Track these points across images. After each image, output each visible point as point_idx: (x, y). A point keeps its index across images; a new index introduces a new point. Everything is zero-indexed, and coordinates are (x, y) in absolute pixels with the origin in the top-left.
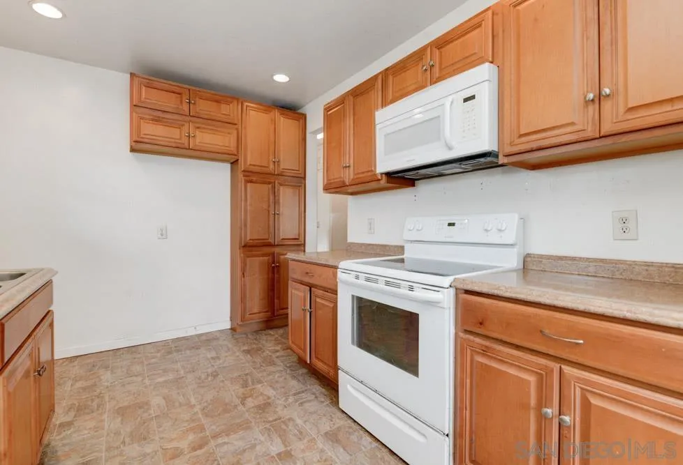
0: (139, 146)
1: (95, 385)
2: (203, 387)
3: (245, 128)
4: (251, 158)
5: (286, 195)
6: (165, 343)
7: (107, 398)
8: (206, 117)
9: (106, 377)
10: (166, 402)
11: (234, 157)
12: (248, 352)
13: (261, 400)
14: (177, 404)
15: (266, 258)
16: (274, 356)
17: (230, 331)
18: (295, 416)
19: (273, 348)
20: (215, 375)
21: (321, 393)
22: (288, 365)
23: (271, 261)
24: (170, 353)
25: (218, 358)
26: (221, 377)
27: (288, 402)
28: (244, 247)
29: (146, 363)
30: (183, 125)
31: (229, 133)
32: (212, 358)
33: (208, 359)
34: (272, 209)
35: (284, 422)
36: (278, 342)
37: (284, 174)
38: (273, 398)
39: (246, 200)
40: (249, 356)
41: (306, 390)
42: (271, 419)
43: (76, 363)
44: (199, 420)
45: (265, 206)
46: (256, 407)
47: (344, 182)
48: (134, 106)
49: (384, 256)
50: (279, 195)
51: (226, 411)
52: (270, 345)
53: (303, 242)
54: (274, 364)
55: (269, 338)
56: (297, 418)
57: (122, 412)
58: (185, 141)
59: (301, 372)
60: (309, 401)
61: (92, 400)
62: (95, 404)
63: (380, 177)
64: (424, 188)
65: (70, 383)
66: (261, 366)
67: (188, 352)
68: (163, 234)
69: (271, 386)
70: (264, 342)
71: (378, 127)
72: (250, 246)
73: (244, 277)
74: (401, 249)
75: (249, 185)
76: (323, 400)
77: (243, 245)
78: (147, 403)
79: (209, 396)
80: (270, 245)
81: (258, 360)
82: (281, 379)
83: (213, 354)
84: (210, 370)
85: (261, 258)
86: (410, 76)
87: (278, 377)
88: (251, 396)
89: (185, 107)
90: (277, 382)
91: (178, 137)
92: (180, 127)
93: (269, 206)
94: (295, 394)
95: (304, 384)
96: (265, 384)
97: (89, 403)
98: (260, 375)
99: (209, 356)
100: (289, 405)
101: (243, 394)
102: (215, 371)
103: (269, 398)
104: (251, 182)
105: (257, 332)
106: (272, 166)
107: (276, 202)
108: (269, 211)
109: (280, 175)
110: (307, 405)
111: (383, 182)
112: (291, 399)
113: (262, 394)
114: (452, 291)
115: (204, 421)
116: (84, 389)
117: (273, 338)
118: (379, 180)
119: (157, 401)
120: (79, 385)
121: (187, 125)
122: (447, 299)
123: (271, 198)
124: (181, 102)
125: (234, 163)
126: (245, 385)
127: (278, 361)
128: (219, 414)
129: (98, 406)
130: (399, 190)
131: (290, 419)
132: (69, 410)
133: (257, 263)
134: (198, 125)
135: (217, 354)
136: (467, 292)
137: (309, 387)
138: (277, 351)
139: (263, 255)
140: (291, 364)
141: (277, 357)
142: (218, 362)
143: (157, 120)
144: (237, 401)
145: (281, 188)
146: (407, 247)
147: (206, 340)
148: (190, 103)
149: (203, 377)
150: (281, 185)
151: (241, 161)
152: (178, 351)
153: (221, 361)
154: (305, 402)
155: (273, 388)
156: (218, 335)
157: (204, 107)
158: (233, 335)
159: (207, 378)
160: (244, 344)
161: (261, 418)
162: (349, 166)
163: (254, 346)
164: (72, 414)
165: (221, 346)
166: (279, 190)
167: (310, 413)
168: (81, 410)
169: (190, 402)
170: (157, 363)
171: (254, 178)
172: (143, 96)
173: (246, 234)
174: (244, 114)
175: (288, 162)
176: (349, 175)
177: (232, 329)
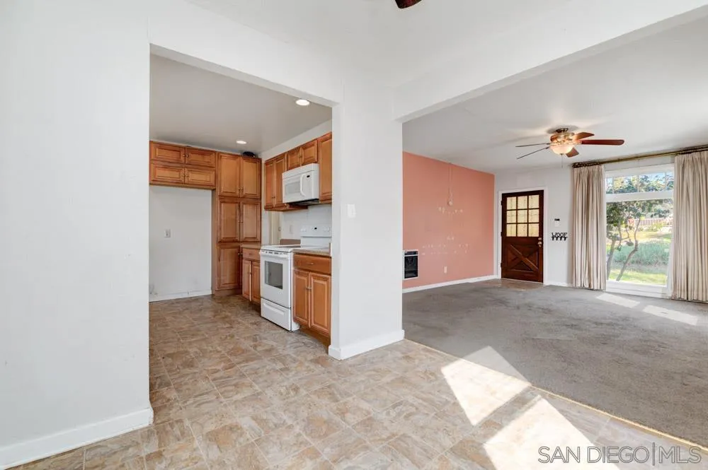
0: (155, 182)
3: (220, 169)
4: (225, 187)
5: (248, 210)
8: (196, 164)
15: (234, 250)
17: (211, 296)
22: (242, 307)
23: (237, 251)
28: (220, 242)
30: (181, 170)
31: (210, 173)
33: (196, 305)
34: (238, 218)
37: (246, 197)
38: (230, 315)
39: (221, 214)
41: (248, 313)
45: (234, 217)
46: (220, 318)
47: (273, 205)
50: (243, 211)
53: (259, 240)
55: (235, 298)
58: (182, 179)
59: (248, 308)
64: (311, 210)
67: (184, 303)
68: (168, 234)
70: (231, 299)
71: (283, 181)
72: (223, 242)
73: (220, 261)
74: (298, 242)
75: (222, 205)
80: (237, 241)
82: (236, 310)
85: (231, 250)
86: (296, 159)
89: (182, 158)
91: (178, 177)
92: (179, 171)
93: (236, 217)
94: (242, 314)
103: (228, 316)
104: (224, 202)
105: (228, 296)
106: (238, 192)
107: (241, 215)
108: (236, 220)
109: (244, 197)
111: (288, 207)
112: (239, 316)
114: (292, 254)
117: (237, 298)
118: (286, 206)
121: (183, 169)
122: (290, 257)
123: (238, 212)
124: (180, 155)
125: (214, 190)
130: (301, 210)
131: (236, 320)
133: (228, 253)
134: (190, 169)
136: (299, 254)
137: (250, 312)
139: (232, 248)
140: (244, 306)
141: (237, 304)
143: (165, 167)
145: (244, 206)
146: (302, 240)
147: (195, 299)
148: (185, 156)
149: (193, 311)
150: (244, 204)
151: (218, 190)
156: (203, 297)
157: (194, 158)
158: (212, 299)
160: (219, 300)
162: (275, 198)
163: (225, 301)
166: (243, 207)
171: (226, 200)
172: (157, 154)
173: (221, 234)
174: (219, 161)
175: (249, 189)
176: (275, 202)
177: (213, 295)
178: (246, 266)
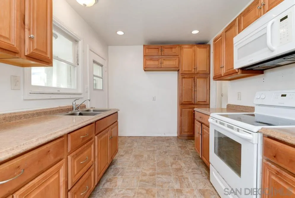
0: (146, 69)
1: (132, 146)
2: (160, 155)
3: (182, 56)
4: (185, 67)
5: (200, 82)
6: (154, 138)
7: (133, 151)
8: (167, 55)
9: (136, 144)
10: (148, 157)
11: (177, 68)
12: (180, 147)
13: (178, 167)
14: (151, 159)
16: (190, 151)
17: (177, 137)
18: (189, 177)
19: (191, 148)
20: (166, 152)
21: (205, 172)
22: (195, 156)
23: (193, 111)
24: (154, 141)
25: (169, 147)
26: (167, 154)
27: (188, 171)
28: (181, 104)
29: (147, 142)
30: (159, 60)
31: (175, 60)
32: (167, 146)
33: (166, 146)
35: (184, 178)
36: (194, 146)
37: (199, 73)
38: (183, 168)
39: (182, 85)
40: (180, 148)
41: (198, 169)
42: (179, 175)
43: (130, 138)
44: (155, 166)
45: (190, 87)
46: (175, 168)
47: (221, 75)
48: (145, 56)
49: (245, 112)
50: (197, 83)
51: (164, 166)
52: (190, 146)
53: (208, 103)
54: (189, 154)
55: (191, 143)
56: (190, 179)
57: (136, 156)
58: (160, 65)
59: (199, 161)
60: (198, 174)
61: (130, 151)
62: (130, 152)
63: (237, 71)
64: (268, 74)
65: (127, 144)
66: (183, 154)
67: (160, 142)
68: (154, 99)
69: (184, 163)
70: (188, 145)
71: (234, 45)
72: (184, 104)
73: (181, 116)
75: (183, 79)
76: (204, 175)
77: (181, 103)
78: (143, 156)
79: (161, 159)
80: (192, 104)
81: (183, 151)
82: (189, 161)
83: (168, 145)
84: (165, 150)
85: (189, 109)
87: (189, 160)
88: (175, 164)
89: (160, 52)
90: (187, 162)
91: (157, 64)
92: (158, 60)
93: (192, 88)
94: (192, 169)
95: (198, 166)
96: (182, 161)
97: (129, 151)
98: (182, 157)
99: (166, 145)
100: (189, 172)
101: (173, 162)
102: (166, 151)
103: (182, 167)
105: (187, 140)
106: (193, 70)
107: (195, 86)
108: (192, 90)
109: (197, 74)
110: (196, 175)
111: (240, 74)
112: (190, 170)
113: (180, 164)
114: (260, 135)
115: (157, 167)
116: (129, 146)
117: (192, 144)
118: (237, 72)
119: (146, 156)
120: (128, 145)
121: (161, 59)
123: (193, 84)
125: (178, 71)
126: (174, 159)
127: (191, 154)
128: (162, 167)
129: (131, 153)
130: (253, 77)
131: (187, 178)
132: (124, 152)
133: (186, 111)
134: (164, 59)
135: (169, 145)
136: (269, 137)
137: (200, 168)
138: (192, 149)
139: (190, 108)
140: (196, 156)
141: (191, 152)
142: (168, 148)
144: (170, 164)
145: (198, 79)
147: (167, 139)
148: (161, 51)
149: (162, 152)
151: (180, 70)
152: (157, 141)
153: (170, 148)
154: (195, 174)
155: (185, 164)
156: (172, 138)
157: (166, 51)
158: (177, 139)
159: (162, 153)
160: (180, 144)
161: (176, 173)
162: (223, 67)
163: (184, 145)
164: (124, 153)
165: (172, 142)
166: (197, 80)
167: (196, 179)
168: (127, 152)
169: (154, 159)
170: (150, 143)
171: (186, 76)
172: (147, 52)
173: (182, 99)
174: (181, 51)
175: (201, 68)
176: (223, 72)
177: (178, 137)
178: (197, 125)
